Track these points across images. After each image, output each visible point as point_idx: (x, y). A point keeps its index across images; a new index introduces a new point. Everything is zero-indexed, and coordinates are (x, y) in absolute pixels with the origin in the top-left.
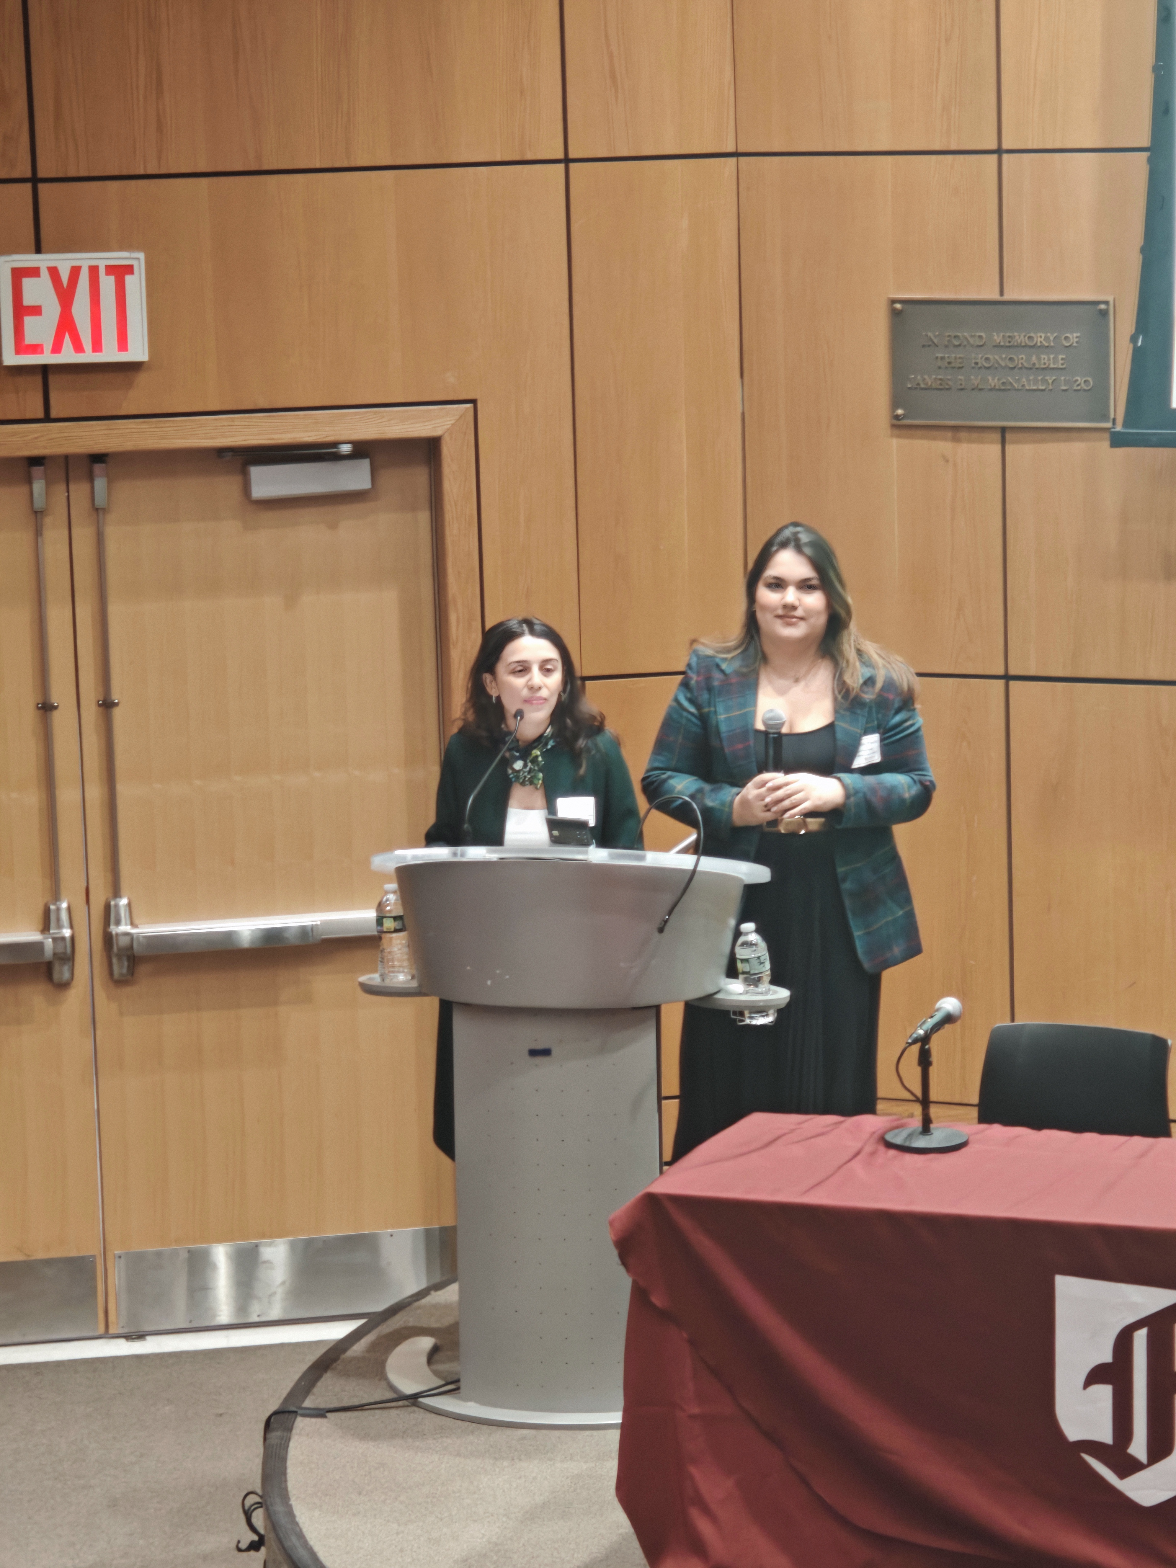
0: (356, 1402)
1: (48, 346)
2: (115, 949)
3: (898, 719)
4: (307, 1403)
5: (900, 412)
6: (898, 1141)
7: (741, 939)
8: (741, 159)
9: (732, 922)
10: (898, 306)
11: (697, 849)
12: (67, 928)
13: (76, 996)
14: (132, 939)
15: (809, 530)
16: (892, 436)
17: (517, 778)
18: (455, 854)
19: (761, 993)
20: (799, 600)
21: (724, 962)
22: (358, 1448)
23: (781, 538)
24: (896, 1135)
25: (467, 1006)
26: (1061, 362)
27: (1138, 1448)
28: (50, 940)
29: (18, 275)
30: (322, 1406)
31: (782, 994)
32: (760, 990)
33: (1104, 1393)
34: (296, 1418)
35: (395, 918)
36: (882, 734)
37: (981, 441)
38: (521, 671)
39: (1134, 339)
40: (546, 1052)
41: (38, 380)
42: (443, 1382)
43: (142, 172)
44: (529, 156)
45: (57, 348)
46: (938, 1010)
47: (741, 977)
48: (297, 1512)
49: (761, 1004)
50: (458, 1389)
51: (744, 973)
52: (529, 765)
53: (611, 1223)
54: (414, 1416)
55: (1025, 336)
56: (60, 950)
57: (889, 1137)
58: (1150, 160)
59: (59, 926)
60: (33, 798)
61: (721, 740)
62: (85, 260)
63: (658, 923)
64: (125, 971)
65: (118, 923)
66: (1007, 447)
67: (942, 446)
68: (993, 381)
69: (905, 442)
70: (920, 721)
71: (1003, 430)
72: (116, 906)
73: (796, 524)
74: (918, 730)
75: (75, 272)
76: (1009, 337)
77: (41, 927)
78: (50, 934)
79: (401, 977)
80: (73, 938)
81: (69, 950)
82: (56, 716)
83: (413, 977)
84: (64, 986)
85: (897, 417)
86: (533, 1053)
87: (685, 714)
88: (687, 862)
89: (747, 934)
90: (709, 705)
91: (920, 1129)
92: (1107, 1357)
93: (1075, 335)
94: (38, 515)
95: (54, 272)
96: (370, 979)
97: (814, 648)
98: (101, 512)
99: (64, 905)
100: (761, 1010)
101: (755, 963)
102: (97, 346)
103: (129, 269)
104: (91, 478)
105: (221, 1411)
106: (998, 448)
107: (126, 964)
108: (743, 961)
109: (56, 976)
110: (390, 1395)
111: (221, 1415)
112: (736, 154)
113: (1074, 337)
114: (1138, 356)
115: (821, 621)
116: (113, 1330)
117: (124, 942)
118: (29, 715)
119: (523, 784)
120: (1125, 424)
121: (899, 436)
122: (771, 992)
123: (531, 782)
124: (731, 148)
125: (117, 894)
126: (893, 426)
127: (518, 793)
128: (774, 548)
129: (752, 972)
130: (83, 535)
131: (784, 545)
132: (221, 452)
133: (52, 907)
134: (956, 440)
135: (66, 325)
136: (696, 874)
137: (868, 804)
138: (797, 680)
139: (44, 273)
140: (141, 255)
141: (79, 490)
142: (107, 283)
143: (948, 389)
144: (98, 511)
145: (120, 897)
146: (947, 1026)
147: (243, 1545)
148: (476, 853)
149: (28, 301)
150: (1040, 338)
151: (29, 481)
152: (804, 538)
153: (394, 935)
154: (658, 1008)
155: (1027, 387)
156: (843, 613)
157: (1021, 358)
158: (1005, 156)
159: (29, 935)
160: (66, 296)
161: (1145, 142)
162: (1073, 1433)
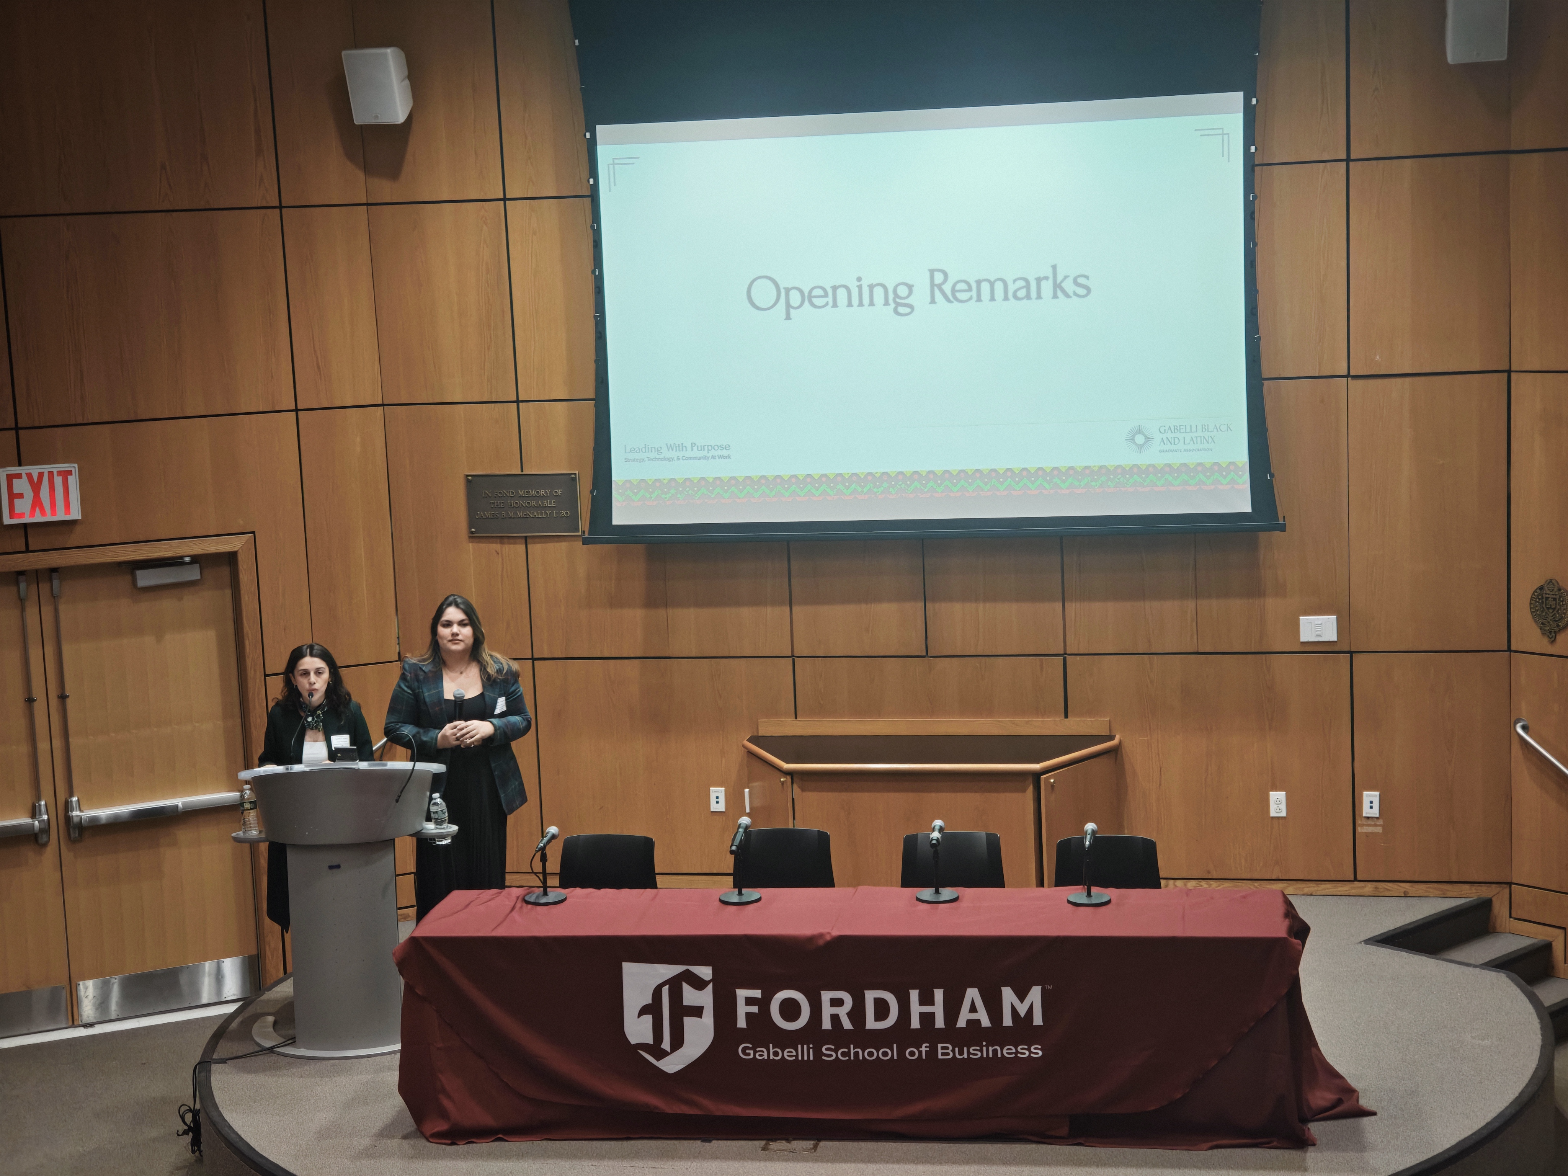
0: (241, 1054)
1: (27, 513)
2: (72, 824)
3: (513, 689)
4: (214, 1057)
5: (473, 530)
6: (532, 900)
7: (433, 801)
8: (385, 407)
9: (428, 794)
10: (470, 478)
11: (412, 759)
12: (45, 815)
13: (51, 851)
14: (81, 818)
15: (460, 597)
16: (470, 542)
17: (309, 725)
18: (287, 769)
19: (444, 828)
20: (460, 631)
21: (425, 814)
22: (249, 1077)
23: (447, 602)
24: (530, 897)
25: (295, 846)
26: (553, 503)
27: (666, 1045)
28: (37, 822)
29: (10, 478)
30: (223, 1057)
31: (454, 828)
32: (443, 827)
33: (648, 1019)
34: (211, 1065)
35: (250, 803)
36: (506, 697)
37: (515, 543)
38: (304, 674)
39: (592, 492)
40: (338, 867)
41: (22, 532)
42: (284, 1040)
43: (74, 422)
44: (277, 409)
45: (32, 514)
46: (548, 833)
47: (433, 820)
48: (224, 1115)
49: (445, 834)
50: (295, 1042)
51: (435, 819)
52: (315, 719)
53: (394, 954)
54: (274, 1057)
55: (535, 492)
56: (42, 826)
57: (527, 898)
58: (595, 406)
59: (40, 814)
60: (24, 749)
61: (427, 706)
62: (46, 469)
63: (396, 798)
64: (77, 835)
65: (72, 811)
66: (528, 546)
67: (496, 546)
68: (520, 514)
69: (476, 545)
70: (521, 689)
71: (526, 537)
72: (71, 801)
73: (454, 595)
74: (521, 694)
75: (41, 475)
76: (527, 492)
77: (30, 815)
78: (36, 818)
79: (254, 833)
80: (48, 819)
81: (47, 827)
82: (36, 704)
83: (260, 832)
84: (45, 845)
85: (472, 533)
86: (331, 867)
87: (406, 693)
88: (408, 765)
89: (435, 799)
90: (419, 689)
91: (542, 893)
92: (649, 1001)
93: (560, 490)
94: (22, 602)
95: (29, 476)
96: (237, 834)
97: (467, 657)
98: (56, 597)
99: (43, 803)
100: (443, 837)
101: (440, 813)
102: (54, 512)
103: (70, 473)
104: (51, 581)
105: (144, 1062)
106: (524, 546)
107: (77, 831)
108: (434, 812)
109: (40, 841)
110: (259, 1049)
111: (145, 1064)
112: (383, 405)
113: (559, 491)
114: (594, 500)
115: (470, 641)
116: (76, 1023)
117: (76, 820)
118: (20, 704)
119: (312, 729)
120: (589, 534)
121: (473, 542)
122: (449, 827)
123: (316, 728)
124: (380, 402)
125: (72, 795)
126: (470, 537)
127: (309, 735)
128: (444, 607)
129: (439, 818)
130: (47, 611)
131: (450, 605)
132: (120, 564)
133: (37, 804)
134: (502, 543)
135: (37, 502)
136: (414, 771)
137: (505, 733)
138: (461, 673)
139: (24, 476)
140: (76, 465)
141: (44, 588)
142: (58, 481)
143: (497, 518)
144: (55, 598)
145: (73, 797)
146: (553, 841)
147: (180, 1133)
148: (297, 768)
149: (16, 491)
150: (542, 492)
151: (17, 583)
152: (459, 600)
153: (251, 811)
154: (394, 840)
155: (537, 516)
156: (480, 636)
157: (533, 503)
158: (521, 404)
159: (23, 820)
160: (36, 487)
161: (592, 396)
162: (633, 1041)
